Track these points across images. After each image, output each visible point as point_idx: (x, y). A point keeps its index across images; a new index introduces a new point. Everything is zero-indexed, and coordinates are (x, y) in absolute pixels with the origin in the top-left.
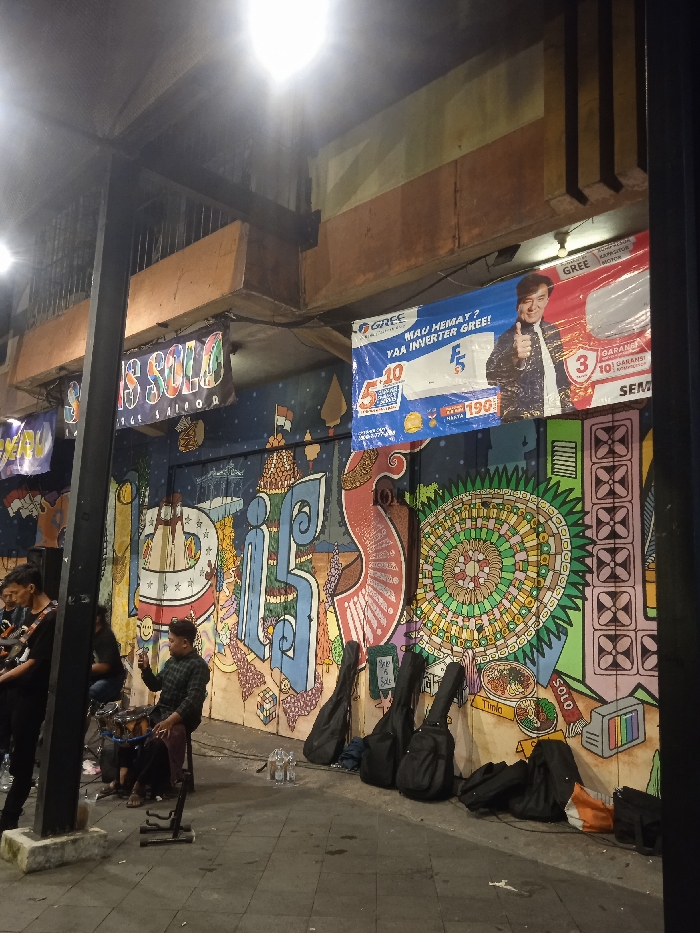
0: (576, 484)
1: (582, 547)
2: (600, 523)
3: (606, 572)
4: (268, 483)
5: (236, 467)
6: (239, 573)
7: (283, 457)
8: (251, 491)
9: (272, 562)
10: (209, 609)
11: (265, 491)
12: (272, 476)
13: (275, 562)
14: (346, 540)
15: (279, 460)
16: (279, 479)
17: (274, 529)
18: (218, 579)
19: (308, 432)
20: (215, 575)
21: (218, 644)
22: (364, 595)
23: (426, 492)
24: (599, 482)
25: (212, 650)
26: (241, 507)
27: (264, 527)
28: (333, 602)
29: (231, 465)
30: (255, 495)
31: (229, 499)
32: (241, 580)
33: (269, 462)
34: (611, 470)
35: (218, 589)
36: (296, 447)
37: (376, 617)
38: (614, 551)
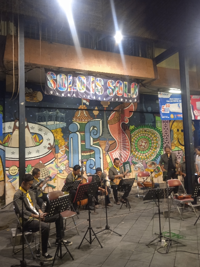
0: (161, 128)
4: (78, 119)
5: (61, 112)
6: (67, 147)
7: (84, 112)
8: (70, 121)
9: (83, 143)
10: (52, 159)
11: (77, 121)
12: (79, 117)
13: (84, 143)
14: (111, 137)
15: (82, 113)
16: (82, 119)
17: (82, 134)
18: (56, 149)
19: (96, 107)
20: (54, 148)
21: (59, 170)
22: (118, 151)
23: (132, 127)
24: (164, 129)
25: (56, 173)
26: (65, 126)
27: (78, 133)
28: (108, 153)
29: (58, 111)
30: (72, 122)
31: (58, 123)
32: (69, 149)
33: (77, 113)
34: (166, 127)
35: (56, 152)
36: (89, 110)
37: (124, 156)
38: (167, 140)
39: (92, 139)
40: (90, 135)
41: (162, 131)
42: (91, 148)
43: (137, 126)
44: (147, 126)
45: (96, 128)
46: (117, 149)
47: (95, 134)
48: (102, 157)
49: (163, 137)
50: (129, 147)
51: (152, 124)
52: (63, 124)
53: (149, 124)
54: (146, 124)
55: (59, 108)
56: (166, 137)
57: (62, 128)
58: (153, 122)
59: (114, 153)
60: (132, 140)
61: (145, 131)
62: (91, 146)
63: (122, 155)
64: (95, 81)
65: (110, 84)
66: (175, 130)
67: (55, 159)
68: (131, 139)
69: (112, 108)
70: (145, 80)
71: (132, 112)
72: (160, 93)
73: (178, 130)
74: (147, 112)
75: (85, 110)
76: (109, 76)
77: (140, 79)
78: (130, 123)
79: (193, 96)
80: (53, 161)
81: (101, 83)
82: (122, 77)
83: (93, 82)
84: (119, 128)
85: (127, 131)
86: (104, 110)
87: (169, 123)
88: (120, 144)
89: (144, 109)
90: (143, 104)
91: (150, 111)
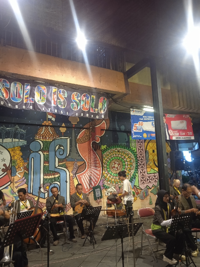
0: (135, 149)
1: (137, 161)
2: (139, 157)
3: (141, 166)
4: (41, 137)
5: (21, 128)
6: (27, 169)
7: (49, 129)
8: (31, 138)
9: (46, 165)
10: (6, 184)
11: (40, 139)
12: (43, 135)
13: (48, 165)
14: (79, 158)
15: (46, 130)
16: (47, 136)
17: (46, 153)
18: (12, 171)
19: (63, 123)
20: (10, 170)
21: (15, 197)
22: (87, 173)
23: (103, 147)
24: (139, 149)
25: (10, 200)
26: (25, 144)
27: (40, 152)
28: (76, 176)
29: (17, 126)
30: (34, 140)
31: (17, 140)
32: (28, 171)
33: (41, 129)
34: (140, 147)
35: (12, 175)
36: (55, 127)
37: (94, 179)
38: (142, 162)
39: (57, 159)
40: (55, 155)
41: (136, 152)
42: (56, 170)
43: (109, 146)
44: (120, 146)
45: (62, 148)
46: (87, 171)
47: (61, 153)
48: (68, 180)
49: (138, 159)
50: (100, 168)
51: (125, 144)
52: (23, 142)
53: (122, 144)
54: (119, 144)
55: (18, 124)
56: (140, 158)
57: (21, 147)
58: (126, 142)
59: (83, 176)
60: (104, 161)
61: (118, 151)
62: (56, 168)
63: (92, 178)
64: (57, 93)
65: (75, 97)
66: (151, 151)
67: (11, 183)
68: (102, 160)
69: (81, 125)
70: (115, 94)
71: (104, 130)
72: (133, 110)
73: (153, 151)
74: (120, 131)
75: (50, 126)
76: (75, 88)
77: (109, 93)
78: (102, 143)
79: (168, 115)
80: (8, 186)
81: (64, 95)
82: (89, 90)
83: (54, 93)
84: (89, 148)
85: (98, 150)
86: (72, 128)
87: (144, 143)
88: (90, 165)
89: (117, 128)
90: (116, 123)
91: (124, 130)
